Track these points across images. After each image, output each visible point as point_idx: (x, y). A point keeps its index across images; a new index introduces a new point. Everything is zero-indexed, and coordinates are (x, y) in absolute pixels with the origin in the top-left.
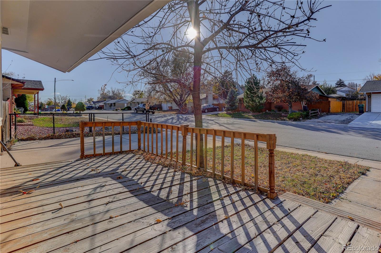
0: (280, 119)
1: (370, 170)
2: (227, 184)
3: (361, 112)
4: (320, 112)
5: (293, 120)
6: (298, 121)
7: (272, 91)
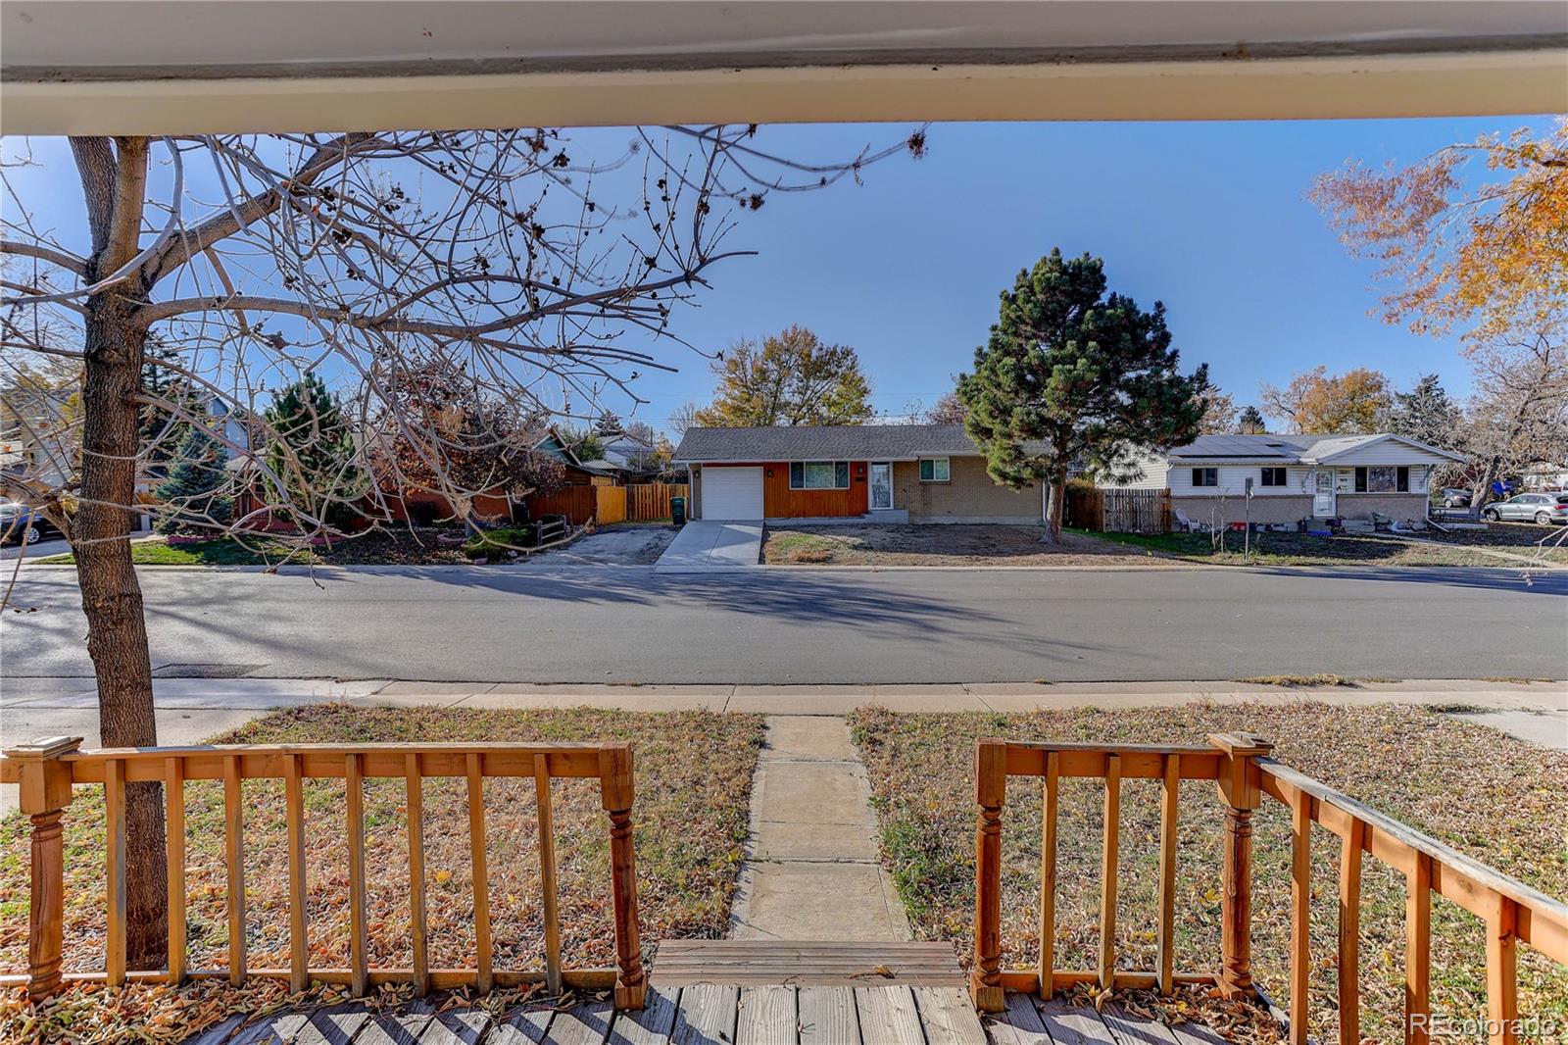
0: (434, 557)
1: (769, 721)
2: (401, 1014)
3: (680, 521)
4: (568, 523)
5: (485, 560)
6: (504, 563)
7: (399, 447)
